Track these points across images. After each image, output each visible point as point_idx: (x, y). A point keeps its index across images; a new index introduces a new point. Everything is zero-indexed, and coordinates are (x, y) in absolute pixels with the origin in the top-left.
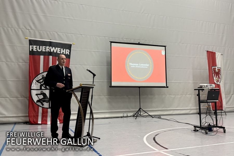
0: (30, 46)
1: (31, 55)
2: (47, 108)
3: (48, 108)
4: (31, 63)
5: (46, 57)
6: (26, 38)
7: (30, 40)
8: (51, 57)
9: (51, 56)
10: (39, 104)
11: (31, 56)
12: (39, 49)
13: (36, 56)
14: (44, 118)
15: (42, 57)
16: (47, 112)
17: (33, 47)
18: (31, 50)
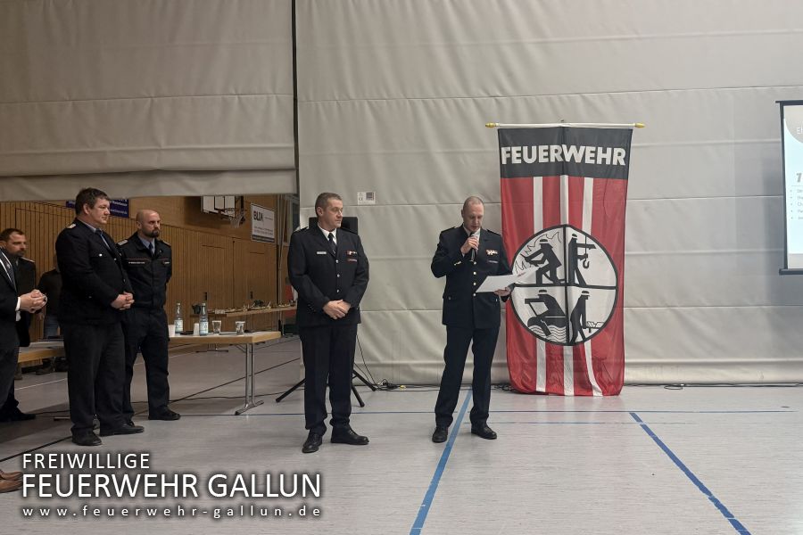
0: (503, 149)
1: (505, 177)
2: (562, 344)
3: (565, 345)
4: (507, 202)
5: (552, 178)
6: (490, 126)
7: (501, 132)
8: (565, 179)
9: (566, 177)
10: (536, 329)
11: (507, 179)
12: (530, 156)
13: (521, 181)
14: (554, 375)
15: (538, 182)
16: (562, 355)
17: (510, 152)
18: (504, 162)
